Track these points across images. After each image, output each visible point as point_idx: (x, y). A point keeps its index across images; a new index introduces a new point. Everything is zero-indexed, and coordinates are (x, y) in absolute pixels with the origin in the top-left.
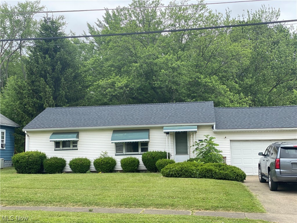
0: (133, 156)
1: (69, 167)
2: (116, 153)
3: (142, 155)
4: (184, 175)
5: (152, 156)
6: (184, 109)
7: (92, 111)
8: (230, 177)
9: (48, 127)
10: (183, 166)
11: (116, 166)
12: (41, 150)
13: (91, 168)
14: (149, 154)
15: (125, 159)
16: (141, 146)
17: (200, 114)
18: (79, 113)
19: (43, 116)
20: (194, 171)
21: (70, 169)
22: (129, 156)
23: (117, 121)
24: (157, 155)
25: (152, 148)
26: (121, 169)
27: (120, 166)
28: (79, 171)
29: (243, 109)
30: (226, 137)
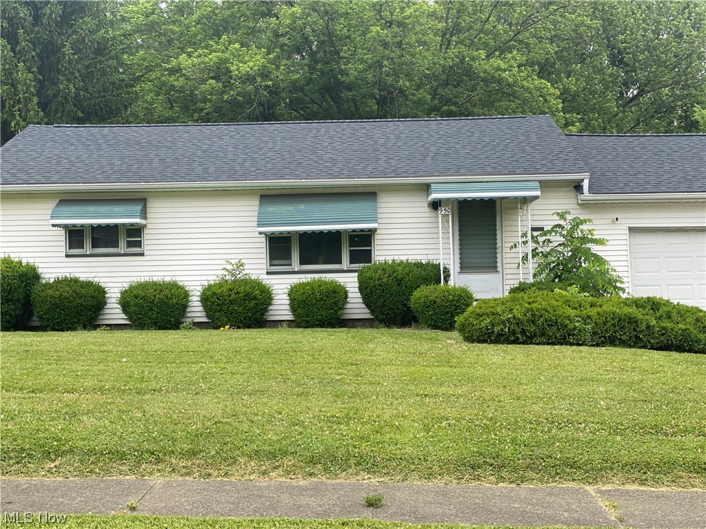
0: (329, 277)
1: (119, 311)
2: (271, 265)
3: (356, 274)
4: (543, 334)
5: (394, 275)
6: (472, 136)
7: (180, 137)
8: (697, 342)
9: (43, 180)
10: (534, 306)
11: (270, 308)
12: (22, 255)
13: (189, 315)
14: (383, 270)
15: (307, 284)
16: (350, 247)
17: (528, 149)
18: (139, 143)
19: (20, 146)
20: (577, 324)
21: (123, 316)
22: (317, 276)
23: (269, 165)
24: (411, 271)
25: (384, 252)
26: (290, 318)
27: (288, 307)
28: (155, 323)
29: (641, 139)
30: (617, 219)
